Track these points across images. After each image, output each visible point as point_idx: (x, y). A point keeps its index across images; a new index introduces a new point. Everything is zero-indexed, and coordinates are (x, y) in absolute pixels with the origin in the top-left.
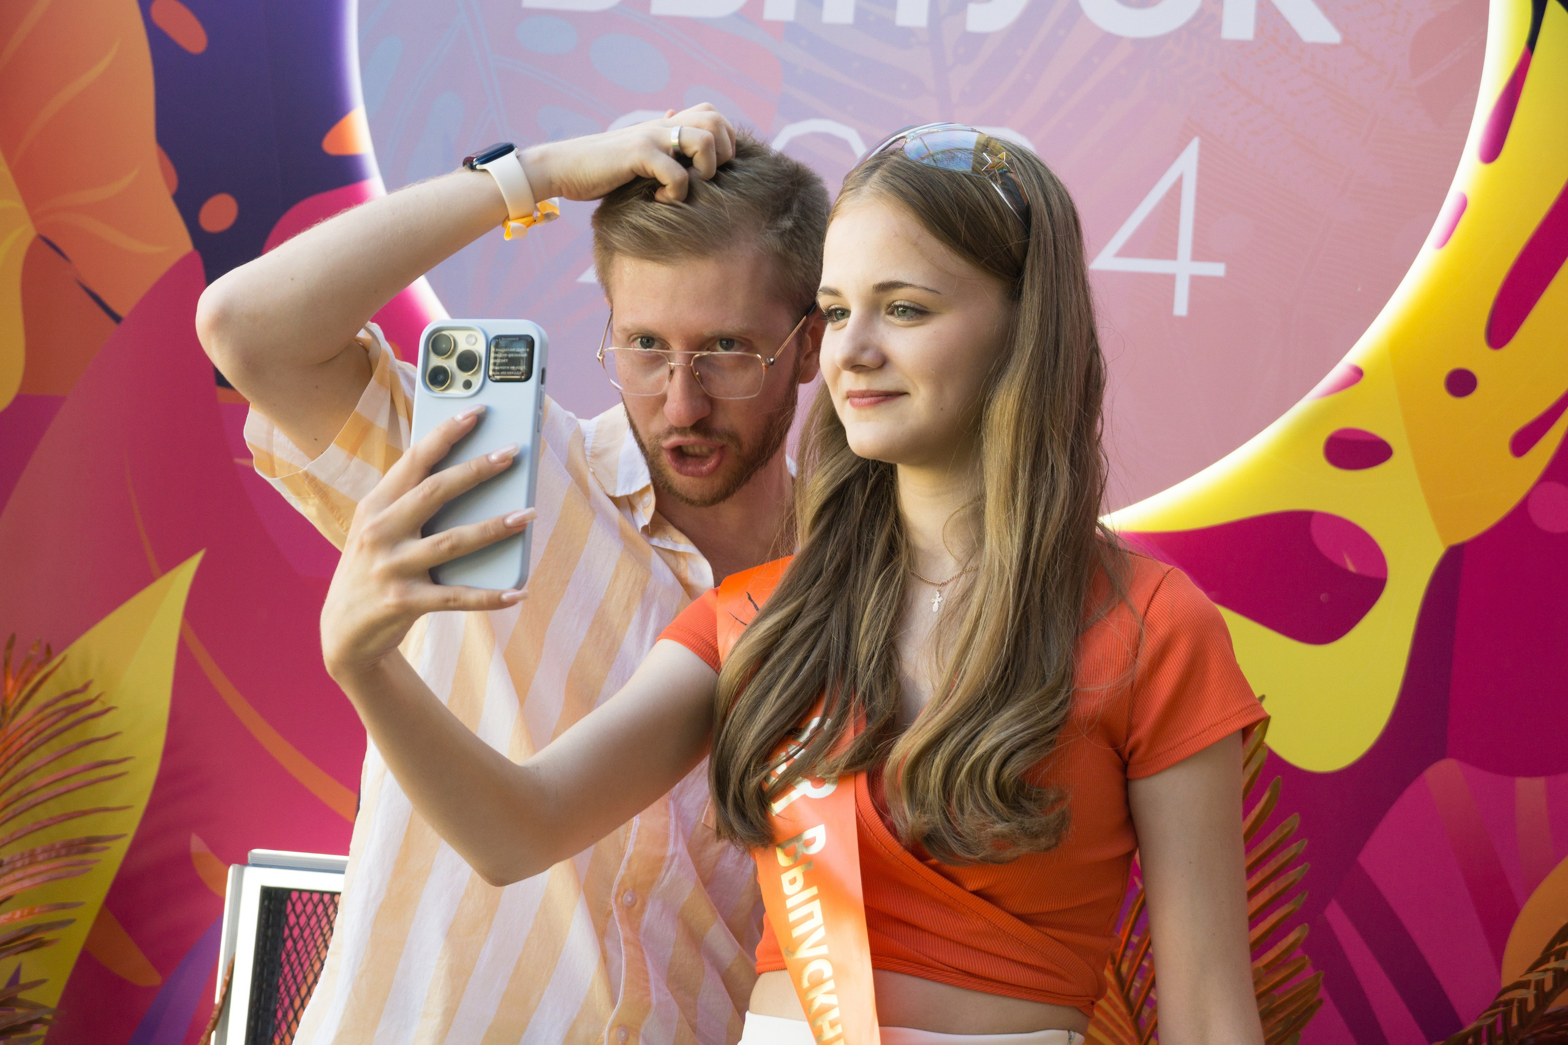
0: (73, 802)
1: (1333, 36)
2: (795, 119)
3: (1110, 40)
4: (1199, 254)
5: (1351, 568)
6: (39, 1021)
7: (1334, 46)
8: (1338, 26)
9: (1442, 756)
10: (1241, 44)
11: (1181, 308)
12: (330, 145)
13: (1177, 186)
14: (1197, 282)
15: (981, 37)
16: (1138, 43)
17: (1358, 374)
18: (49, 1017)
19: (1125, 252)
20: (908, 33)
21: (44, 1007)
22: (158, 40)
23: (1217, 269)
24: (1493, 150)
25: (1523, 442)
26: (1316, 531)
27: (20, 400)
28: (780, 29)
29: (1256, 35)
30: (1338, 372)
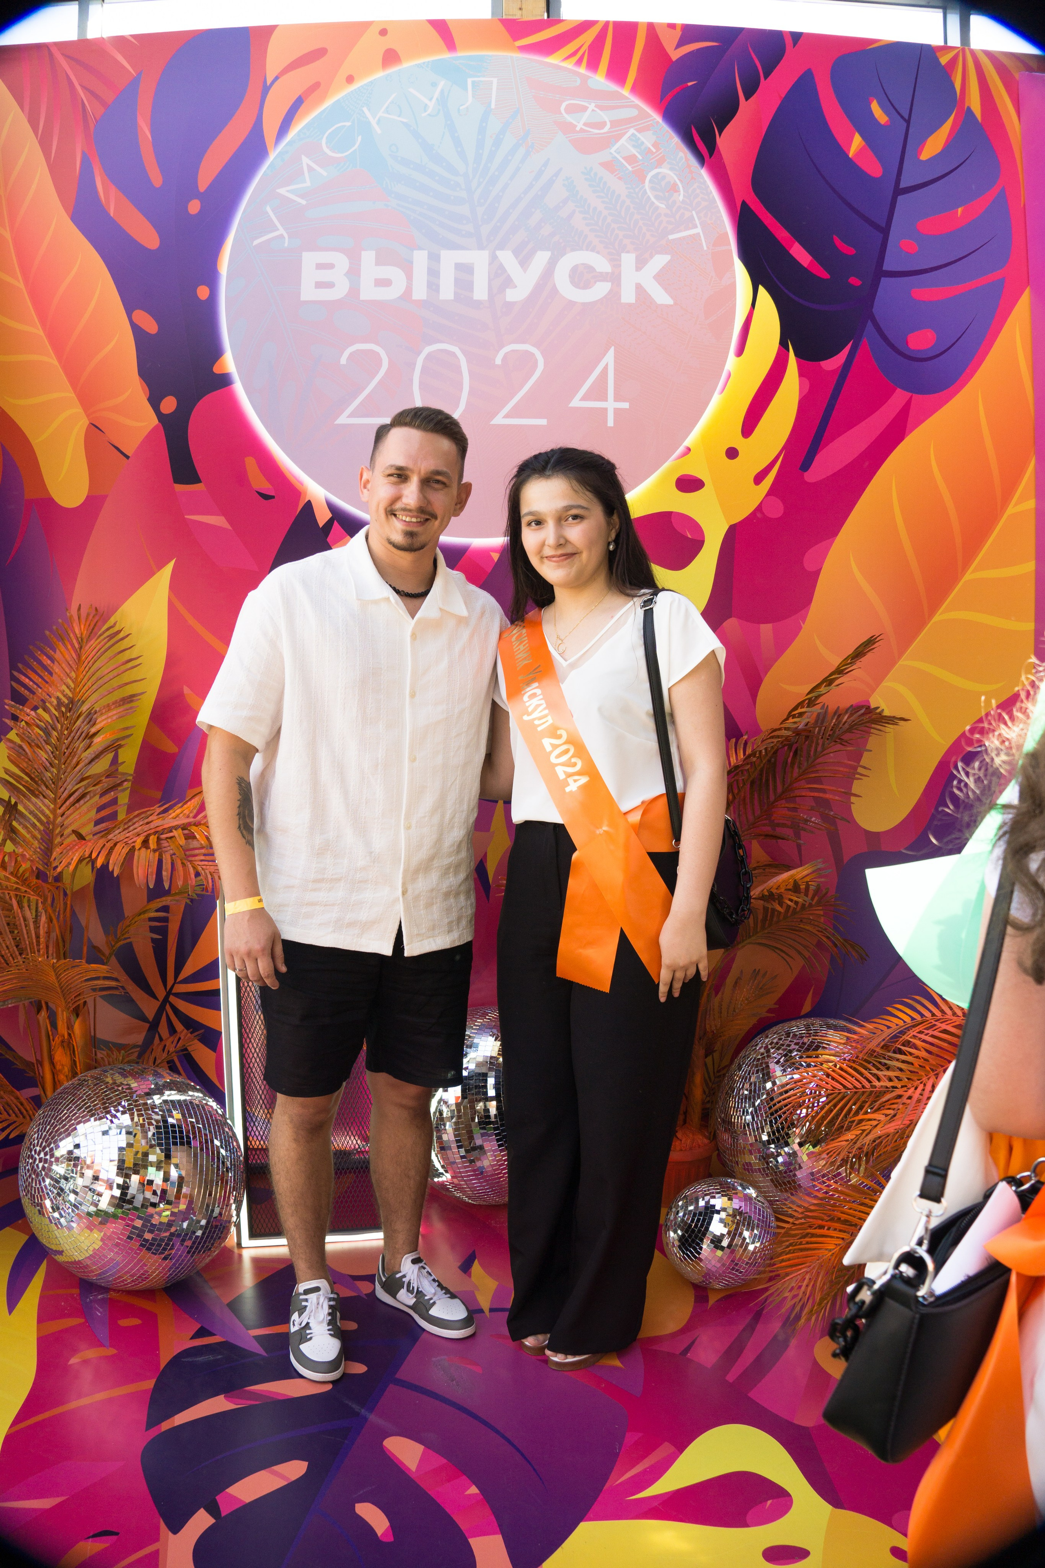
0: (126, 678)
1: (671, 302)
2: (430, 344)
3: (571, 304)
4: (617, 399)
5: (689, 536)
6: (126, 780)
7: (671, 305)
8: (672, 297)
9: (731, 617)
10: (630, 305)
11: (610, 423)
12: (216, 369)
13: (606, 368)
14: (617, 411)
15: (511, 305)
16: (584, 304)
17: (689, 450)
18: (131, 778)
19: (583, 399)
20: (479, 302)
21: (127, 774)
22: (136, 329)
23: (625, 405)
24: (740, 352)
25: (759, 479)
26: (674, 520)
27: (88, 497)
28: (420, 303)
29: (636, 301)
30: (681, 449)
